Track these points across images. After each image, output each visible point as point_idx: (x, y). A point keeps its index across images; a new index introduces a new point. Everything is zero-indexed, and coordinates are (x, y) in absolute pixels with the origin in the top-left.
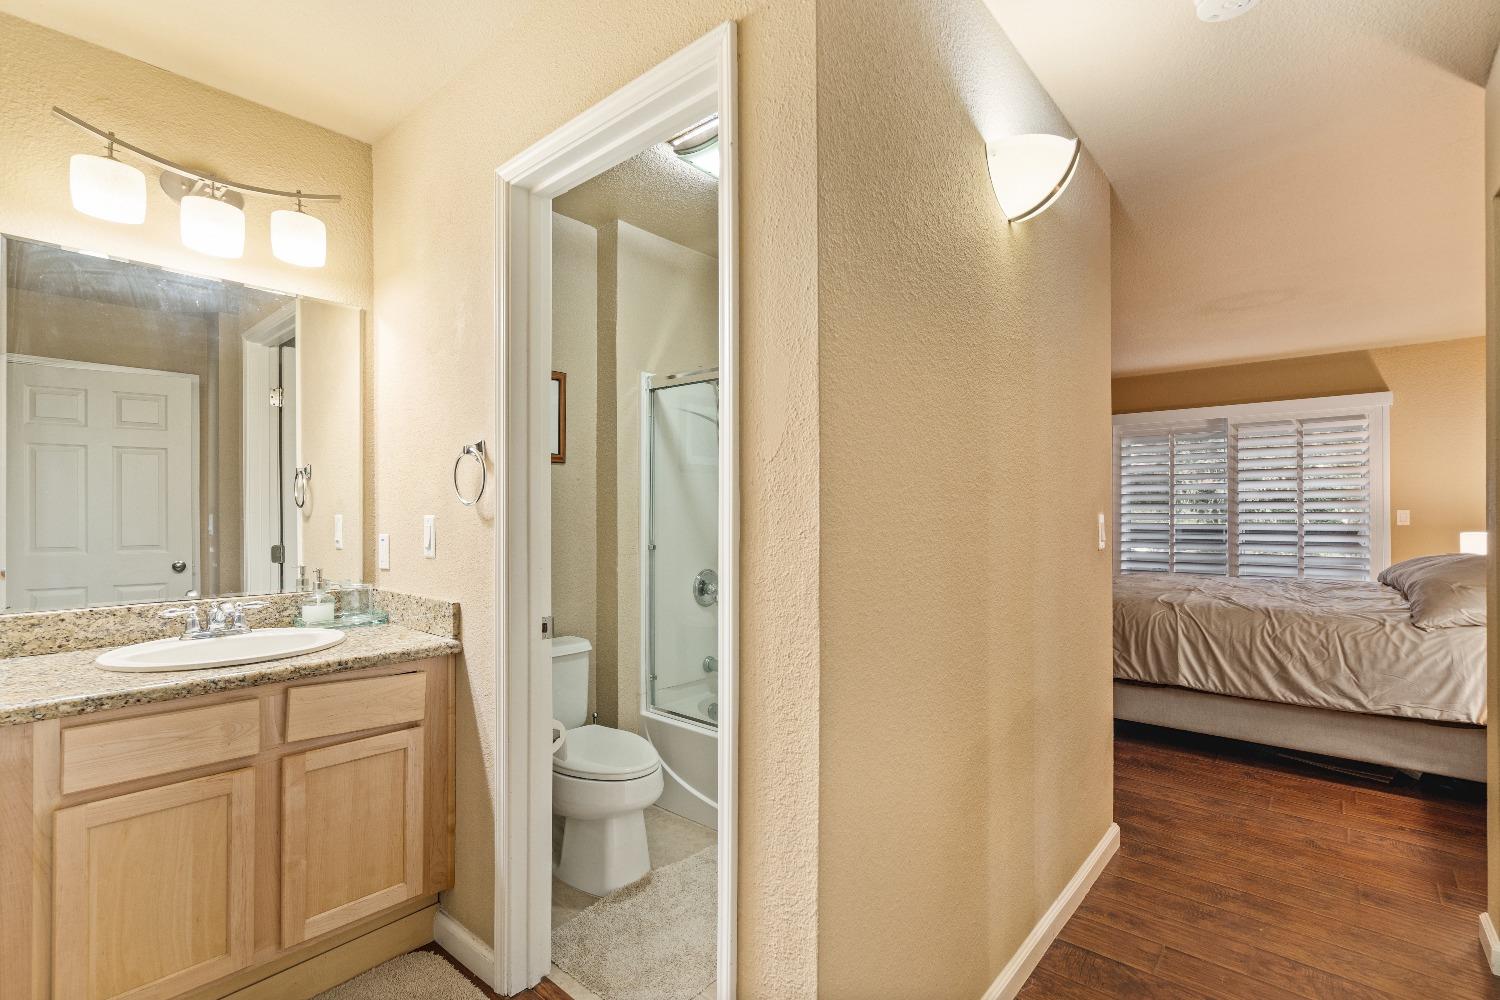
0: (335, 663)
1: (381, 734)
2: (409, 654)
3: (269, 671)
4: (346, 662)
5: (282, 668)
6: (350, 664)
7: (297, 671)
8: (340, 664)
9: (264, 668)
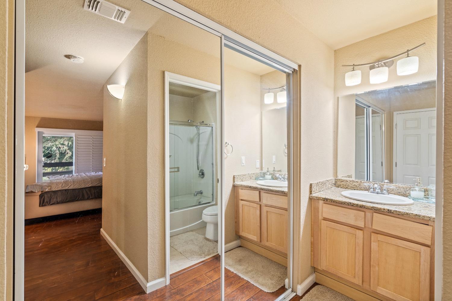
0: (386, 209)
1: (407, 241)
2: (419, 216)
3: (365, 205)
4: (391, 211)
5: (369, 205)
6: (392, 211)
7: (373, 207)
8: (388, 210)
9: (364, 204)
